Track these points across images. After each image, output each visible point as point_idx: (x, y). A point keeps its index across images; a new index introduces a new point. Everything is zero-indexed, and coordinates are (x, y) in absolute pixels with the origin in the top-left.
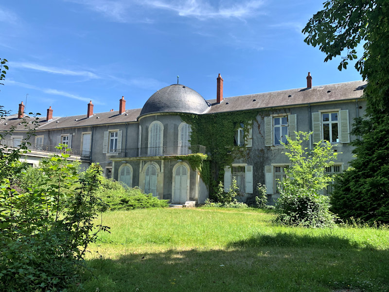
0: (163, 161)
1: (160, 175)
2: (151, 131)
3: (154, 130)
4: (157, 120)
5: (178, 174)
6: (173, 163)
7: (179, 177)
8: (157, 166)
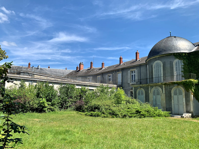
0: (164, 86)
1: (162, 95)
2: (155, 67)
3: (156, 66)
4: (158, 60)
5: (175, 94)
6: (171, 87)
7: (176, 96)
8: (160, 89)
